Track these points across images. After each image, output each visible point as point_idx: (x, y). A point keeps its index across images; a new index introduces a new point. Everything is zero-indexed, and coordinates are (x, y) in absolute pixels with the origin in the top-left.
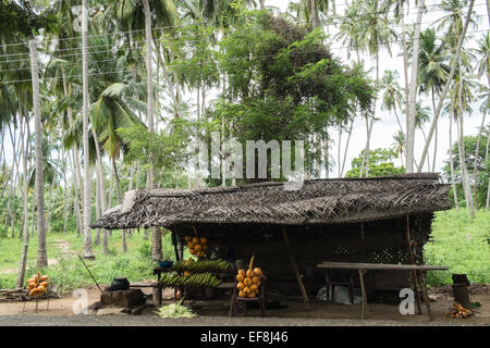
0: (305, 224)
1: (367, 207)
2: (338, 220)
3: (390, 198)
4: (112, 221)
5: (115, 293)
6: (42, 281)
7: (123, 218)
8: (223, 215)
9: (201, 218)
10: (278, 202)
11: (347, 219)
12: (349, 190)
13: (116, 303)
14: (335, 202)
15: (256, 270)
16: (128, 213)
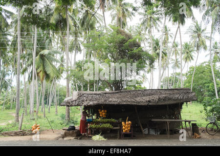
0: (147, 105)
1: (170, 99)
2: (160, 103)
3: (177, 96)
4: (69, 103)
5: (71, 131)
6: (37, 127)
7: (74, 102)
8: (116, 101)
9: (107, 102)
10: (136, 97)
11: (163, 103)
12: (161, 93)
13: (71, 135)
14: (158, 97)
15: (129, 122)
16: (76, 100)
